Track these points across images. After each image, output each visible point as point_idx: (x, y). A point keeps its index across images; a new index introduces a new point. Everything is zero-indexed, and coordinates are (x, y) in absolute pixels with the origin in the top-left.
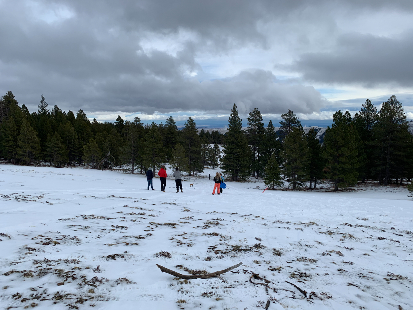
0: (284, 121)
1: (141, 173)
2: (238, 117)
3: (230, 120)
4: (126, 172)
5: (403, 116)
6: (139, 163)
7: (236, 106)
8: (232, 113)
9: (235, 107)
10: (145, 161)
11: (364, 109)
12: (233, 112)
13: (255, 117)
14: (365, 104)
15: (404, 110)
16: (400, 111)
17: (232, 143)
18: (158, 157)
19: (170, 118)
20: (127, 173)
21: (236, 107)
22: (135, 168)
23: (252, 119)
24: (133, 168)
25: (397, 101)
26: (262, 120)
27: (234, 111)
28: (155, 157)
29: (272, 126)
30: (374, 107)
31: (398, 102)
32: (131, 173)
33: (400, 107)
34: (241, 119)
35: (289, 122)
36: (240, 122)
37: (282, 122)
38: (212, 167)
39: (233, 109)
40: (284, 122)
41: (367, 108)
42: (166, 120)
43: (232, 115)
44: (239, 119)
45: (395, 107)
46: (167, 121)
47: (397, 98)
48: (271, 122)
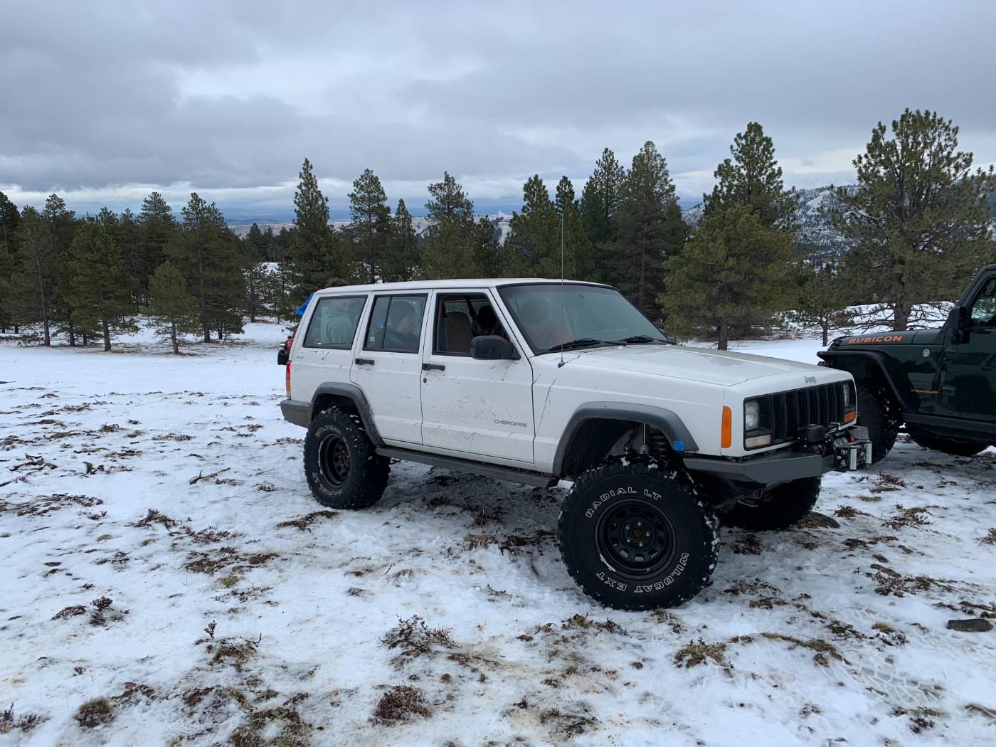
0: (435, 201)
1: (73, 345)
2: (317, 193)
3: (297, 201)
4: (28, 344)
5: (670, 186)
6: (61, 318)
7: (310, 164)
8: (303, 181)
9: (308, 167)
10: (76, 311)
11: (600, 171)
12: (303, 178)
13: (369, 193)
14: (602, 161)
15: (669, 174)
16: (663, 174)
17: (309, 256)
18: (112, 301)
19: (152, 197)
20: (33, 346)
21: (311, 167)
22: (52, 330)
23: (361, 198)
24: (47, 333)
25: (657, 153)
26: (385, 199)
27: (307, 178)
28: (105, 299)
29: (405, 214)
30: (619, 167)
31: (659, 155)
32: (42, 345)
33: (662, 166)
34: (324, 196)
35: (448, 203)
36: (323, 203)
37: (431, 204)
38: (274, 319)
39: (302, 171)
40: (436, 204)
41: (605, 168)
42: (144, 203)
43: (304, 188)
44: (320, 196)
45: (653, 167)
46: (147, 204)
47: (656, 148)
48: (403, 204)
